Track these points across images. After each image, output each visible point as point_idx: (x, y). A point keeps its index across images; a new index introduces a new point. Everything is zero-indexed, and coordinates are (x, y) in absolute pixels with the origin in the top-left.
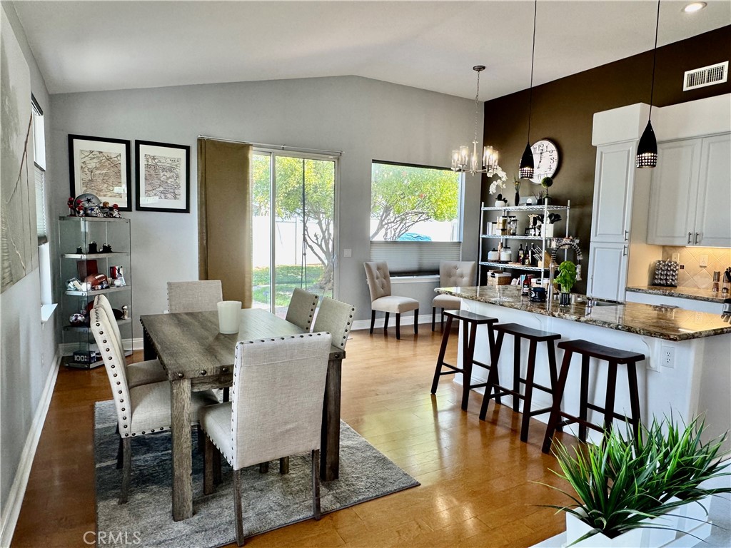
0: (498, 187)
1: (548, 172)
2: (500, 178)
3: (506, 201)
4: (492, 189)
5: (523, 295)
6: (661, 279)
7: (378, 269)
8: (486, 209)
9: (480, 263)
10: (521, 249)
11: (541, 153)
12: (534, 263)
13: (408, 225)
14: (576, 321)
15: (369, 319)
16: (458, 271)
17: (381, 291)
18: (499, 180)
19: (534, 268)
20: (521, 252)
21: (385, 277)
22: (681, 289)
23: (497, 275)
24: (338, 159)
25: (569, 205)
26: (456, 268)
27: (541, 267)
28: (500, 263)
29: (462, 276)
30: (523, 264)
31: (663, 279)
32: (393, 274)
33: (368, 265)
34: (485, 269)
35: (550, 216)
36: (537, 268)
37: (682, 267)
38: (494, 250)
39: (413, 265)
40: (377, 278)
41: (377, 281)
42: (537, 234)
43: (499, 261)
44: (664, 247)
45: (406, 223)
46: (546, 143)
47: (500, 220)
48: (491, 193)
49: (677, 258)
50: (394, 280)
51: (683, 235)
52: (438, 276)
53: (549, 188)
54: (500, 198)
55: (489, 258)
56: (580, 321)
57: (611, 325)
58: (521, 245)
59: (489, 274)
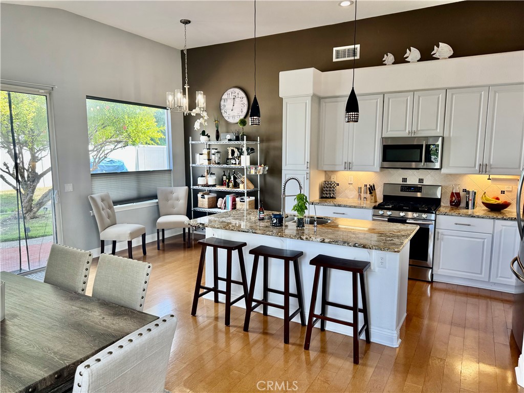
0: (201, 124)
1: (241, 114)
2: (203, 117)
3: (209, 137)
4: (197, 126)
5: (260, 220)
6: (327, 194)
7: (103, 200)
8: (193, 142)
9: (192, 187)
10: (224, 175)
11: (234, 99)
12: (236, 185)
13: (106, 152)
14: (321, 242)
15: (99, 247)
16: (174, 195)
17: (108, 221)
18: (201, 119)
19: (236, 190)
20: (225, 177)
21: (110, 208)
22: (339, 200)
23: (206, 196)
24: (50, 94)
25: (259, 141)
26: (172, 193)
27: (242, 188)
28: (208, 186)
29: (178, 199)
30: (228, 187)
31: (327, 193)
32: (116, 203)
33: (93, 199)
34: (196, 192)
35: (247, 149)
36: (238, 190)
37: (338, 185)
38: (202, 176)
39: (133, 193)
40: (103, 209)
41: (103, 212)
42: (237, 163)
43: (207, 185)
44: (325, 171)
45: (104, 151)
46: (237, 90)
47: (205, 151)
48: (196, 129)
49: (335, 178)
50: (117, 208)
51: (341, 164)
52: (157, 201)
53: (244, 127)
54: (203, 133)
55: (199, 183)
56: (325, 242)
57: (350, 244)
58: (224, 172)
59: (199, 195)
